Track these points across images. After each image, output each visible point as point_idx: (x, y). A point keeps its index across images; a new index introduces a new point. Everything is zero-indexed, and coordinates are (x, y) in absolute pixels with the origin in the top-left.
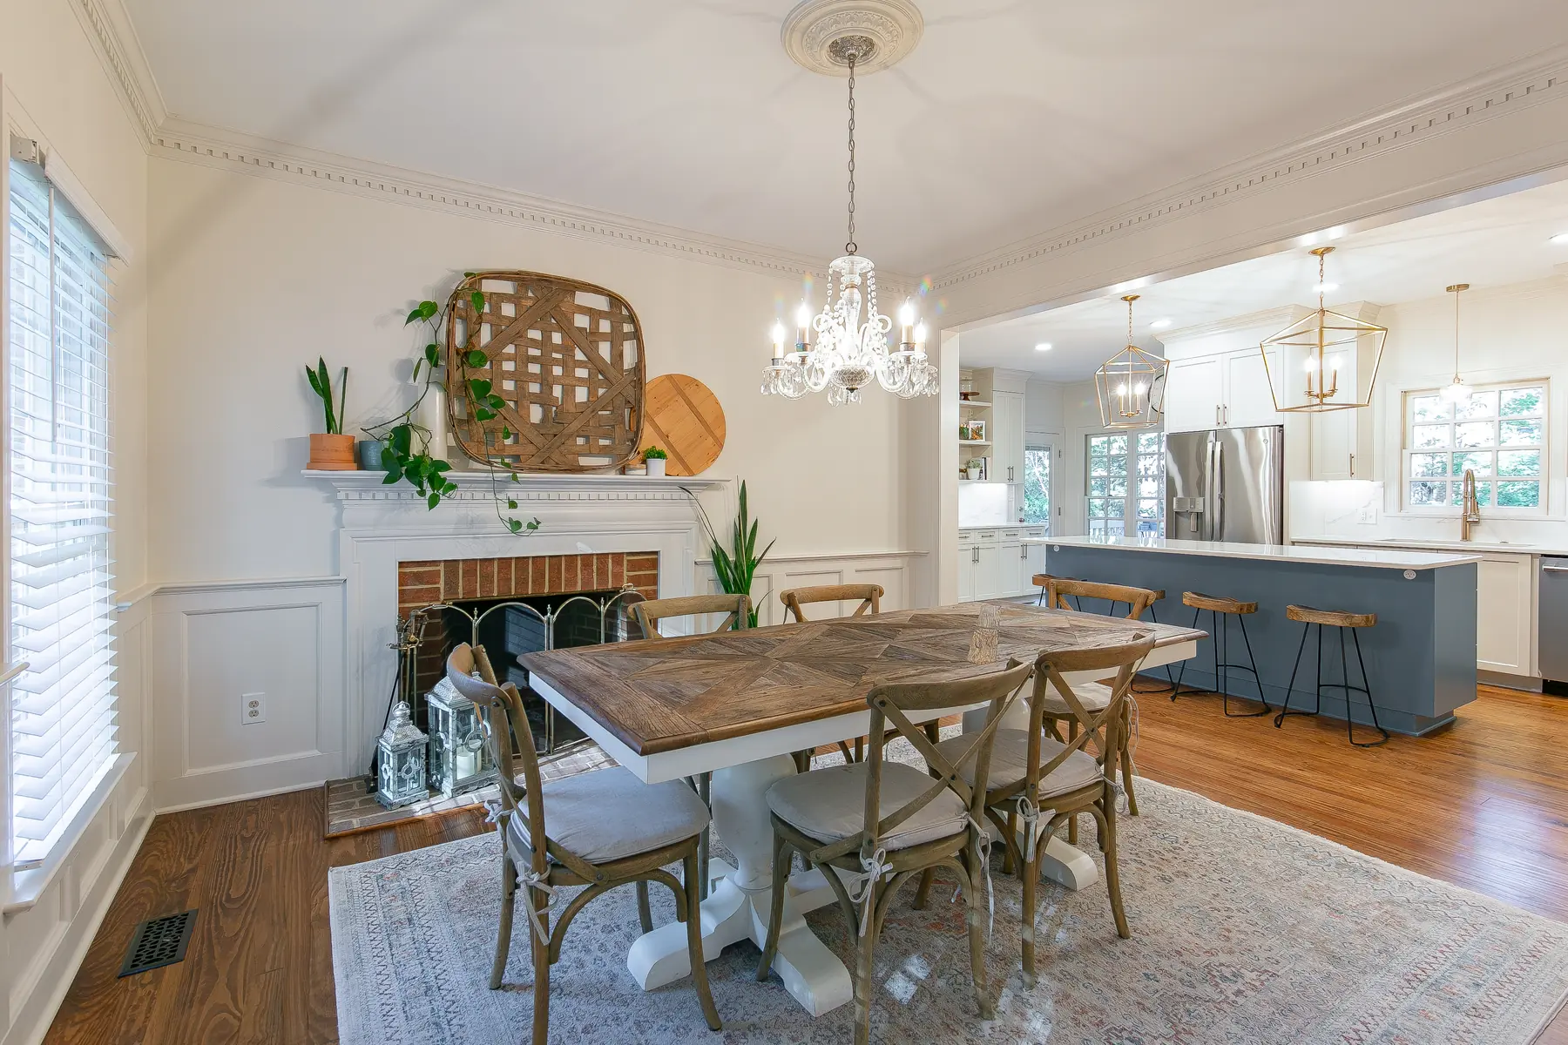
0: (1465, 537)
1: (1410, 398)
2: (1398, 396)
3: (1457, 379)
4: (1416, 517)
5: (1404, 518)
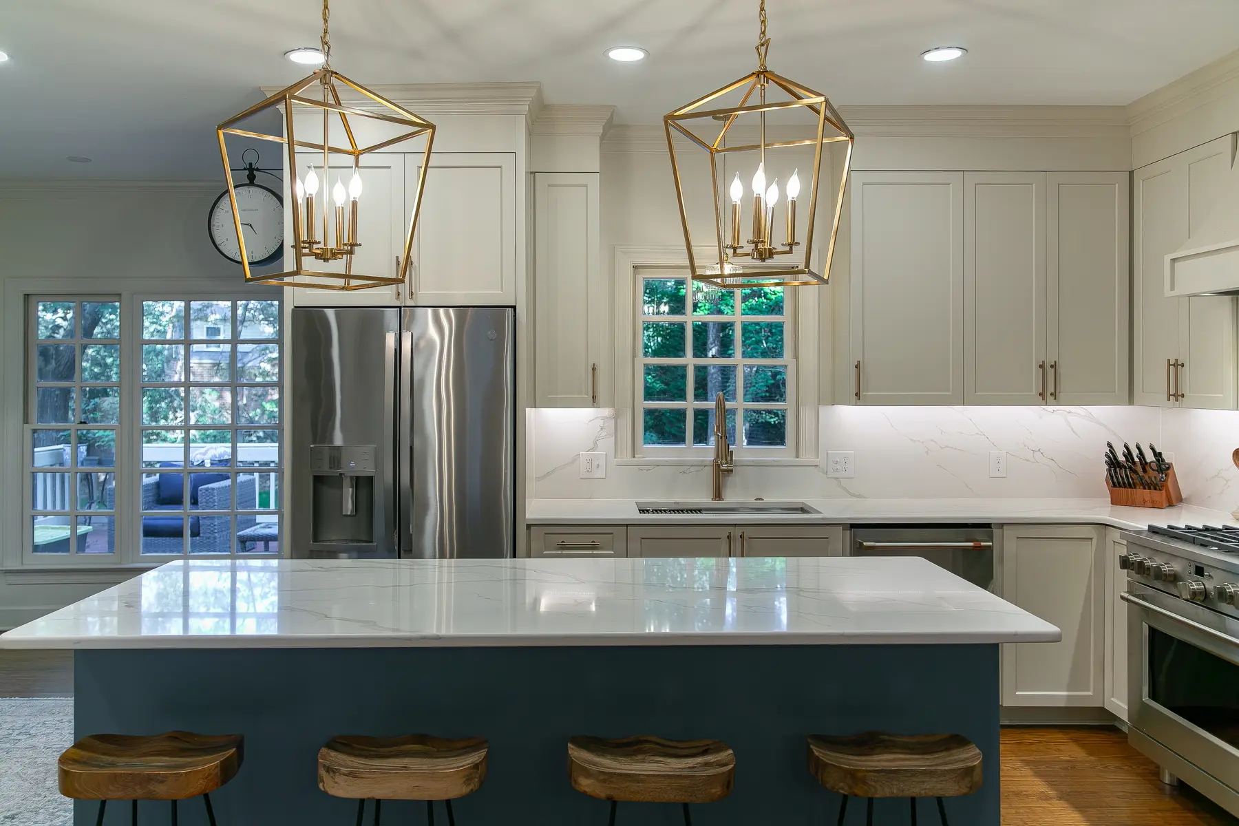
0: (718, 495)
2: (630, 271)
4: (657, 465)
5: (641, 467)
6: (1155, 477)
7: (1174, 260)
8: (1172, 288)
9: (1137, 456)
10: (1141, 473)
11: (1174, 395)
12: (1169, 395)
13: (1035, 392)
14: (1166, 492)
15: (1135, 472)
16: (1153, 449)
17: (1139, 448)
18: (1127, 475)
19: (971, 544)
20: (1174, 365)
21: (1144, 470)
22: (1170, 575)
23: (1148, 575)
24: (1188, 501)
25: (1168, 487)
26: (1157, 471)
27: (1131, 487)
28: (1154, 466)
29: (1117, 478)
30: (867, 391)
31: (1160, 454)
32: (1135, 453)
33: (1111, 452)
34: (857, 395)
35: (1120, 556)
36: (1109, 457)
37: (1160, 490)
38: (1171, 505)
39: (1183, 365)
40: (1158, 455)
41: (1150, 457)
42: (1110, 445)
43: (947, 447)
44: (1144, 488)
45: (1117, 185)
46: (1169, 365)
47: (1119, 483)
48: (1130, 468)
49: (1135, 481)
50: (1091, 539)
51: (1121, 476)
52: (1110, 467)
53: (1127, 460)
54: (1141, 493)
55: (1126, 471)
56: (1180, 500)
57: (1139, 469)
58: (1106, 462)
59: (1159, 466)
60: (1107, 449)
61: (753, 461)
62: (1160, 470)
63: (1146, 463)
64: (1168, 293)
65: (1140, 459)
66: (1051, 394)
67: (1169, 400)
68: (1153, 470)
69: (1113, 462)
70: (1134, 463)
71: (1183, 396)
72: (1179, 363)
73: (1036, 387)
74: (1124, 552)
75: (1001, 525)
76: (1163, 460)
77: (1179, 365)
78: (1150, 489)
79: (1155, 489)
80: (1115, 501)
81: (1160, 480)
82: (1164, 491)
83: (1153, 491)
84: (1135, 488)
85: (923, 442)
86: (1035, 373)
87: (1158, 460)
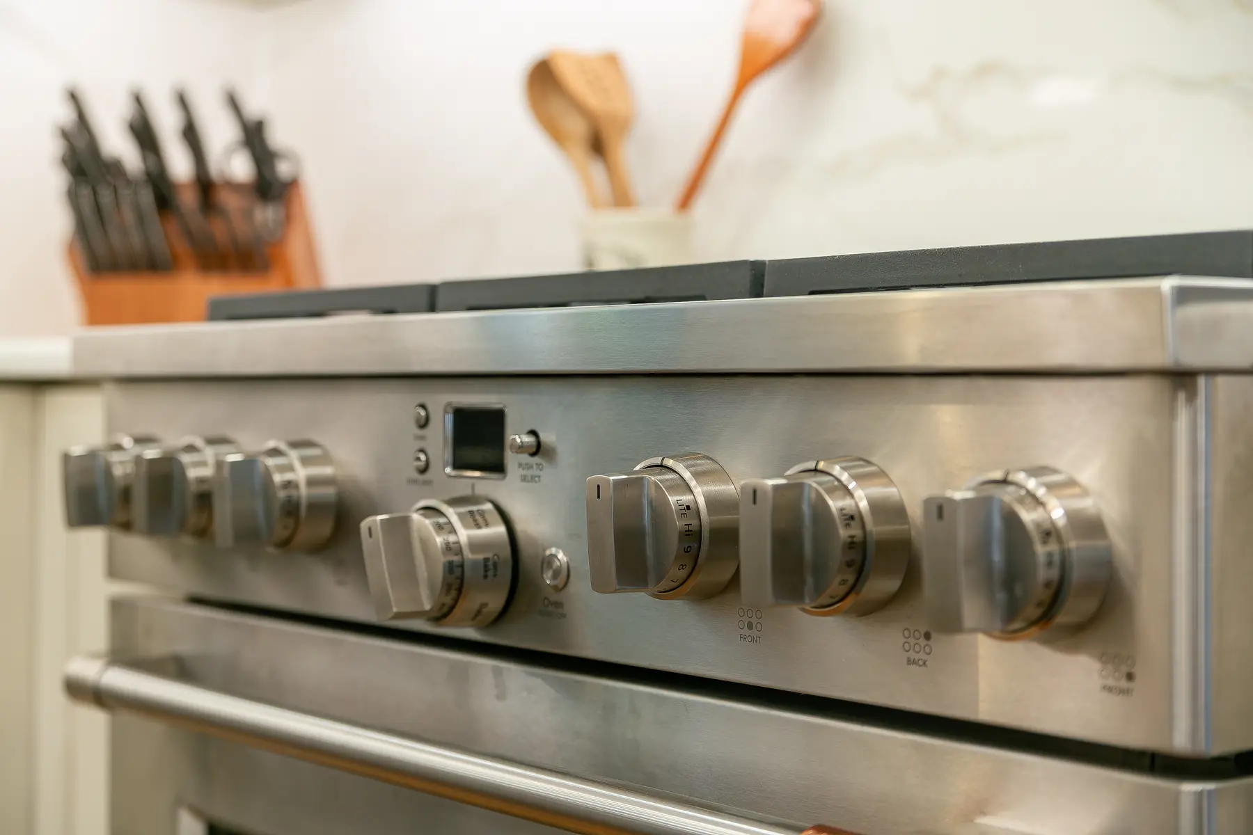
16: (234, 103)
17: (183, 102)
22: (316, 507)
23: (203, 533)
35: (66, 458)
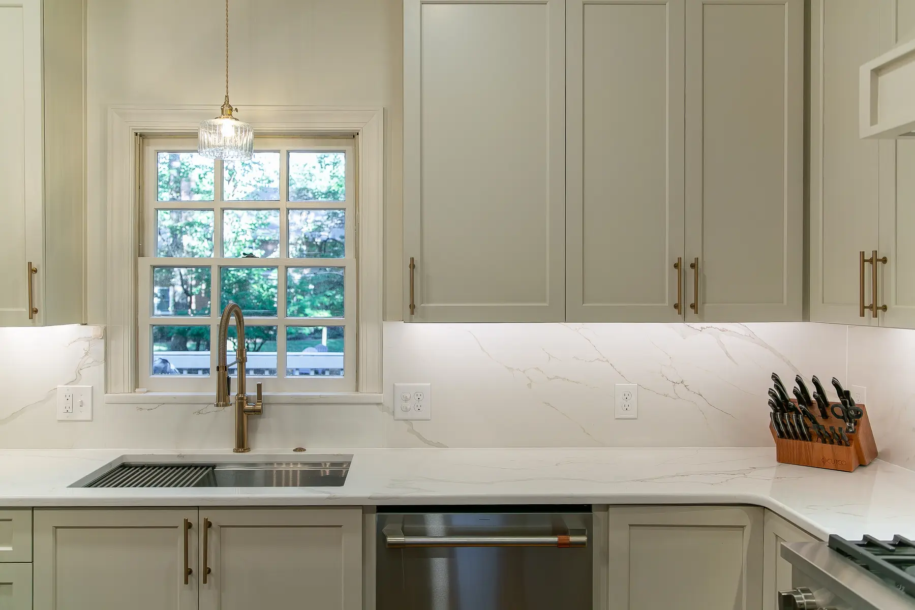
0: (242, 445)
1: (150, 150)
2: (129, 143)
3: (228, 110)
4: (163, 403)
5: (141, 406)
6: (840, 429)
7: (877, 72)
8: (874, 120)
9: (814, 396)
10: (820, 420)
11: (871, 307)
12: (863, 307)
13: (668, 303)
14: (855, 447)
15: (812, 418)
16: (837, 385)
17: (817, 384)
18: (798, 421)
19: (555, 539)
20: (871, 261)
21: (825, 416)
24: (887, 456)
25: (858, 441)
26: (843, 418)
27: (804, 438)
28: (838, 411)
29: (785, 426)
30: (428, 302)
31: (847, 393)
32: (811, 390)
33: (778, 388)
34: (412, 307)
36: (774, 396)
37: (847, 445)
38: (862, 465)
39: (884, 260)
40: (844, 395)
41: (832, 397)
42: (775, 378)
43: (557, 377)
44: (824, 442)
45: (787, 5)
46: (863, 261)
47: (788, 432)
48: (804, 412)
49: (811, 430)
50: (743, 527)
51: (791, 424)
52: (776, 411)
53: (800, 401)
54: (818, 448)
55: (797, 417)
56: (874, 454)
57: (816, 412)
58: (769, 403)
59: (846, 411)
60: (771, 385)
61: (292, 397)
62: (847, 417)
63: (827, 403)
64: (866, 129)
65: (817, 399)
66: (692, 306)
67: (862, 315)
68: (838, 417)
69: (780, 404)
70: (810, 403)
71: (885, 308)
72: (880, 257)
73: (669, 296)
74: (786, 588)
75: (606, 507)
76: (852, 403)
77: (880, 260)
78: (832, 443)
79: (840, 443)
80: (783, 458)
81: (847, 431)
82: (852, 448)
83: (836, 446)
84: (811, 440)
85: (524, 372)
86: (669, 276)
87: (844, 403)
